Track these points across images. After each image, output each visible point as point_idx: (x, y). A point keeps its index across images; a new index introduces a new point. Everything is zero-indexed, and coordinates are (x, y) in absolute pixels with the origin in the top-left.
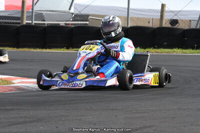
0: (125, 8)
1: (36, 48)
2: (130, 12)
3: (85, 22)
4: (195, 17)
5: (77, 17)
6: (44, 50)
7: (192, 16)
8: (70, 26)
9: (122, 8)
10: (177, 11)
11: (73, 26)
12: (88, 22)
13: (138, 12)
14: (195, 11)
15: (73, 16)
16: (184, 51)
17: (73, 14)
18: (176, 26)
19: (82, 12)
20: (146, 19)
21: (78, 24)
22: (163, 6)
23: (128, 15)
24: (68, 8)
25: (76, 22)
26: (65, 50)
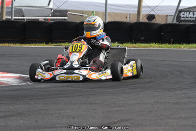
0: (103, 4)
1: (16, 43)
2: (108, 7)
3: (63, 18)
4: (171, 12)
5: (56, 12)
6: (24, 45)
7: (168, 12)
8: (49, 21)
9: (100, 3)
10: (154, 6)
11: (52, 21)
12: (66, 18)
13: (116, 7)
14: (171, 6)
15: (52, 11)
16: (161, 45)
17: (52, 9)
18: (153, 21)
19: (60, 8)
20: (123, 14)
21: (57, 19)
22: (140, 1)
23: (106, 10)
24: (47, 4)
25: (56, 18)
26: (44, 45)
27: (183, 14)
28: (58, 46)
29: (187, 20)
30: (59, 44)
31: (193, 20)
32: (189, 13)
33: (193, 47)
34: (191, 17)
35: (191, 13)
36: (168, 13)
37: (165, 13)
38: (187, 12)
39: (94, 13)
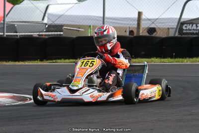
0: (100, 17)
1: (9, 61)
2: (105, 20)
4: (173, 24)
5: (51, 28)
6: (17, 63)
7: (170, 24)
8: (44, 37)
9: (97, 17)
10: (154, 19)
11: (47, 37)
12: (62, 33)
13: (114, 21)
14: (173, 18)
15: (47, 26)
16: (162, 60)
17: (46, 24)
19: (56, 23)
20: (122, 27)
21: (52, 35)
22: (140, 14)
24: (41, 19)
25: (50, 33)
26: (39, 62)
27: (186, 27)
28: (53, 63)
29: (190, 33)
30: (54, 61)
31: (196, 33)
32: (192, 25)
33: (196, 61)
34: (194, 30)
35: (195, 25)
36: (170, 26)
37: (166, 26)
38: (190, 24)
39: (91, 28)
